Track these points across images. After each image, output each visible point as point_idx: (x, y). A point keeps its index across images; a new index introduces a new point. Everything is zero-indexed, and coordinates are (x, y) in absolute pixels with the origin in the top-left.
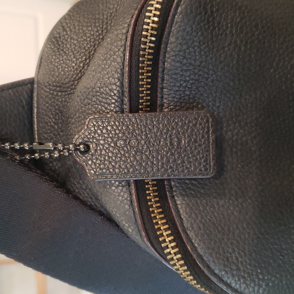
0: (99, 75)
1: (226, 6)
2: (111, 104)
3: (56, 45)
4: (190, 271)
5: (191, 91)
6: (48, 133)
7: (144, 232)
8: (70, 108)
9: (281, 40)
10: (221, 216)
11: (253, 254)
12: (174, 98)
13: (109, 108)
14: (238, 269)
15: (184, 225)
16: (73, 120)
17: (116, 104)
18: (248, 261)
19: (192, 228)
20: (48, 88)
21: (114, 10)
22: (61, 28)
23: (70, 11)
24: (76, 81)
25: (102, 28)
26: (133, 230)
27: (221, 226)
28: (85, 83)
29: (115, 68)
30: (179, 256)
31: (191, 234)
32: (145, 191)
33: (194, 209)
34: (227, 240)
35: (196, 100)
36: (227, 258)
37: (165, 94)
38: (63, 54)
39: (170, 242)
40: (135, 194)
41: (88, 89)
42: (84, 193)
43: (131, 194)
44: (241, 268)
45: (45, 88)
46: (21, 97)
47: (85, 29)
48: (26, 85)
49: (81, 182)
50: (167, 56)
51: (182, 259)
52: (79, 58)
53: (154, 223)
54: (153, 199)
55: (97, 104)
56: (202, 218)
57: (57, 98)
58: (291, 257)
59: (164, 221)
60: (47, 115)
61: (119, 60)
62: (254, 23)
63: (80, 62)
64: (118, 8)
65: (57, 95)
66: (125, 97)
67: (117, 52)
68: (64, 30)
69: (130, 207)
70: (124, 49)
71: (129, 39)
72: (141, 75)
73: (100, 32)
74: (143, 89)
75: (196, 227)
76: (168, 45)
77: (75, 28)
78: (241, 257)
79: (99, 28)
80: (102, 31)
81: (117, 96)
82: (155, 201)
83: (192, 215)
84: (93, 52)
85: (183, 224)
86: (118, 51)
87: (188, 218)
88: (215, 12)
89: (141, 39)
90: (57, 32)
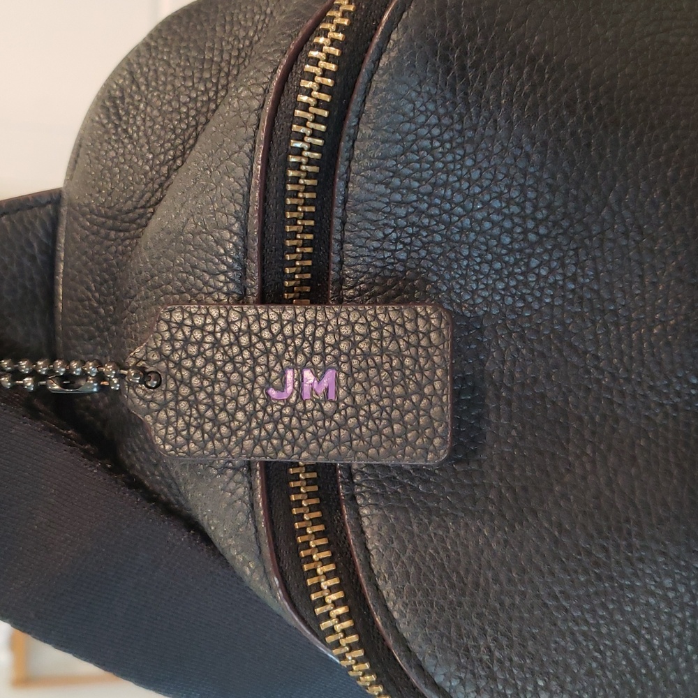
0: (194, 203)
1: (497, 54)
2: (218, 274)
3: (113, 117)
4: (378, 675)
5: (409, 252)
6: (83, 324)
7: (277, 577)
8: (129, 274)
9: (632, 140)
10: (460, 549)
11: (530, 643)
12: (369, 265)
13: (212, 282)
14: (492, 677)
15: (373, 565)
16: (134, 304)
17: (230, 274)
18: (516, 659)
19: (391, 575)
20: (88, 220)
21: (247, 43)
22: (128, 76)
23: (151, 36)
24: (149, 207)
25: (216, 84)
26: (253, 571)
27: (458, 573)
28: (165, 218)
29: (230, 190)
30: (353, 638)
31: (387, 589)
32: (288, 483)
33: (398, 528)
34: (469, 608)
35: (422, 273)
36: (467, 650)
37: (347, 254)
38: (126, 141)
39: (336, 604)
40: (262, 490)
41: (169, 233)
42: (153, 474)
43: (252, 488)
44: (500, 675)
45: (81, 219)
46: (30, 234)
47: (178, 84)
48: (44, 205)
49: (146, 446)
50: (354, 167)
51: (358, 645)
52: (160, 154)
53: (303, 558)
54: (305, 500)
55: (187, 273)
56: (414, 552)
57: (107, 243)
58: (621, 655)
59: (327, 554)
60: (82, 282)
61: (240, 171)
62: (565, 98)
63: (162, 164)
64: (256, 38)
65: (107, 237)
66: (251, 259)
67: (236, 153)
68: (134, 81)
69: (248, 518)
70: (251, 147)
71: (264, 124)
72: (289, 212)
73: (211, 94)
74: (295, 242)
75: (399, 573)
76: (357, 143)
77: (157, 80)
78: (501, 648)
79: (209, 85)
80: (217, 92)
81: (231, 257)
82: (308, 506)
83: (393, 543)
84: (191, 142)
85: (369, 563)
86: (239, 152)
87: (383, 550)
88: (471, 67)
89: (291, 127)
90: (117, 84)
